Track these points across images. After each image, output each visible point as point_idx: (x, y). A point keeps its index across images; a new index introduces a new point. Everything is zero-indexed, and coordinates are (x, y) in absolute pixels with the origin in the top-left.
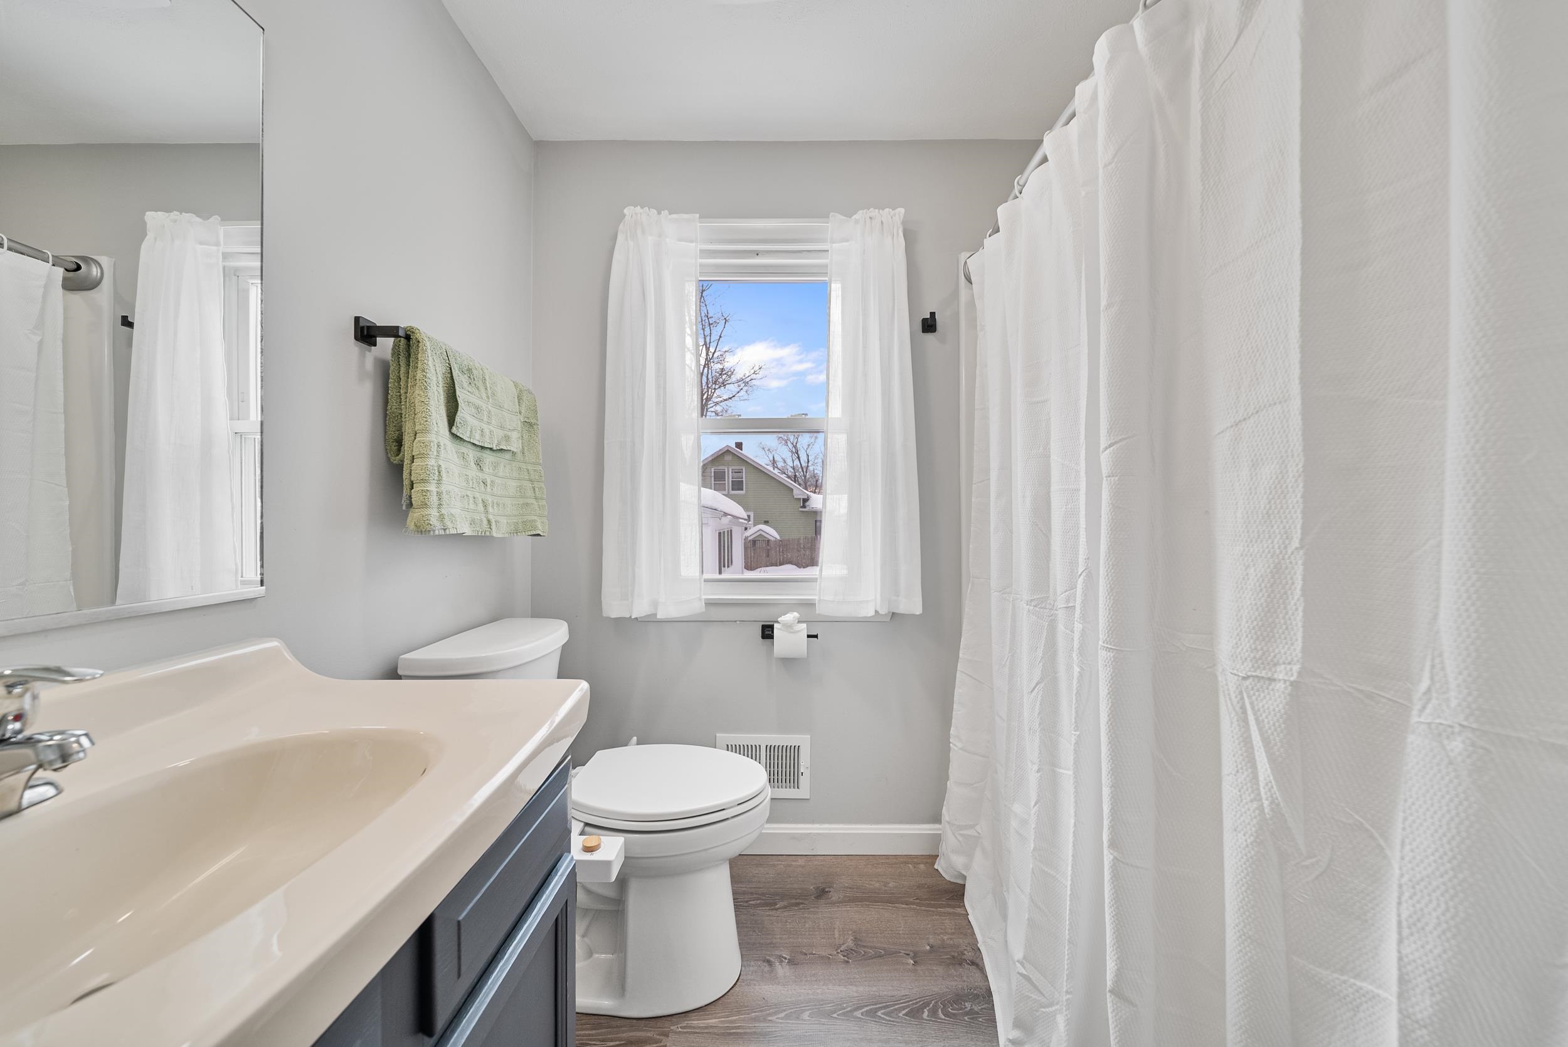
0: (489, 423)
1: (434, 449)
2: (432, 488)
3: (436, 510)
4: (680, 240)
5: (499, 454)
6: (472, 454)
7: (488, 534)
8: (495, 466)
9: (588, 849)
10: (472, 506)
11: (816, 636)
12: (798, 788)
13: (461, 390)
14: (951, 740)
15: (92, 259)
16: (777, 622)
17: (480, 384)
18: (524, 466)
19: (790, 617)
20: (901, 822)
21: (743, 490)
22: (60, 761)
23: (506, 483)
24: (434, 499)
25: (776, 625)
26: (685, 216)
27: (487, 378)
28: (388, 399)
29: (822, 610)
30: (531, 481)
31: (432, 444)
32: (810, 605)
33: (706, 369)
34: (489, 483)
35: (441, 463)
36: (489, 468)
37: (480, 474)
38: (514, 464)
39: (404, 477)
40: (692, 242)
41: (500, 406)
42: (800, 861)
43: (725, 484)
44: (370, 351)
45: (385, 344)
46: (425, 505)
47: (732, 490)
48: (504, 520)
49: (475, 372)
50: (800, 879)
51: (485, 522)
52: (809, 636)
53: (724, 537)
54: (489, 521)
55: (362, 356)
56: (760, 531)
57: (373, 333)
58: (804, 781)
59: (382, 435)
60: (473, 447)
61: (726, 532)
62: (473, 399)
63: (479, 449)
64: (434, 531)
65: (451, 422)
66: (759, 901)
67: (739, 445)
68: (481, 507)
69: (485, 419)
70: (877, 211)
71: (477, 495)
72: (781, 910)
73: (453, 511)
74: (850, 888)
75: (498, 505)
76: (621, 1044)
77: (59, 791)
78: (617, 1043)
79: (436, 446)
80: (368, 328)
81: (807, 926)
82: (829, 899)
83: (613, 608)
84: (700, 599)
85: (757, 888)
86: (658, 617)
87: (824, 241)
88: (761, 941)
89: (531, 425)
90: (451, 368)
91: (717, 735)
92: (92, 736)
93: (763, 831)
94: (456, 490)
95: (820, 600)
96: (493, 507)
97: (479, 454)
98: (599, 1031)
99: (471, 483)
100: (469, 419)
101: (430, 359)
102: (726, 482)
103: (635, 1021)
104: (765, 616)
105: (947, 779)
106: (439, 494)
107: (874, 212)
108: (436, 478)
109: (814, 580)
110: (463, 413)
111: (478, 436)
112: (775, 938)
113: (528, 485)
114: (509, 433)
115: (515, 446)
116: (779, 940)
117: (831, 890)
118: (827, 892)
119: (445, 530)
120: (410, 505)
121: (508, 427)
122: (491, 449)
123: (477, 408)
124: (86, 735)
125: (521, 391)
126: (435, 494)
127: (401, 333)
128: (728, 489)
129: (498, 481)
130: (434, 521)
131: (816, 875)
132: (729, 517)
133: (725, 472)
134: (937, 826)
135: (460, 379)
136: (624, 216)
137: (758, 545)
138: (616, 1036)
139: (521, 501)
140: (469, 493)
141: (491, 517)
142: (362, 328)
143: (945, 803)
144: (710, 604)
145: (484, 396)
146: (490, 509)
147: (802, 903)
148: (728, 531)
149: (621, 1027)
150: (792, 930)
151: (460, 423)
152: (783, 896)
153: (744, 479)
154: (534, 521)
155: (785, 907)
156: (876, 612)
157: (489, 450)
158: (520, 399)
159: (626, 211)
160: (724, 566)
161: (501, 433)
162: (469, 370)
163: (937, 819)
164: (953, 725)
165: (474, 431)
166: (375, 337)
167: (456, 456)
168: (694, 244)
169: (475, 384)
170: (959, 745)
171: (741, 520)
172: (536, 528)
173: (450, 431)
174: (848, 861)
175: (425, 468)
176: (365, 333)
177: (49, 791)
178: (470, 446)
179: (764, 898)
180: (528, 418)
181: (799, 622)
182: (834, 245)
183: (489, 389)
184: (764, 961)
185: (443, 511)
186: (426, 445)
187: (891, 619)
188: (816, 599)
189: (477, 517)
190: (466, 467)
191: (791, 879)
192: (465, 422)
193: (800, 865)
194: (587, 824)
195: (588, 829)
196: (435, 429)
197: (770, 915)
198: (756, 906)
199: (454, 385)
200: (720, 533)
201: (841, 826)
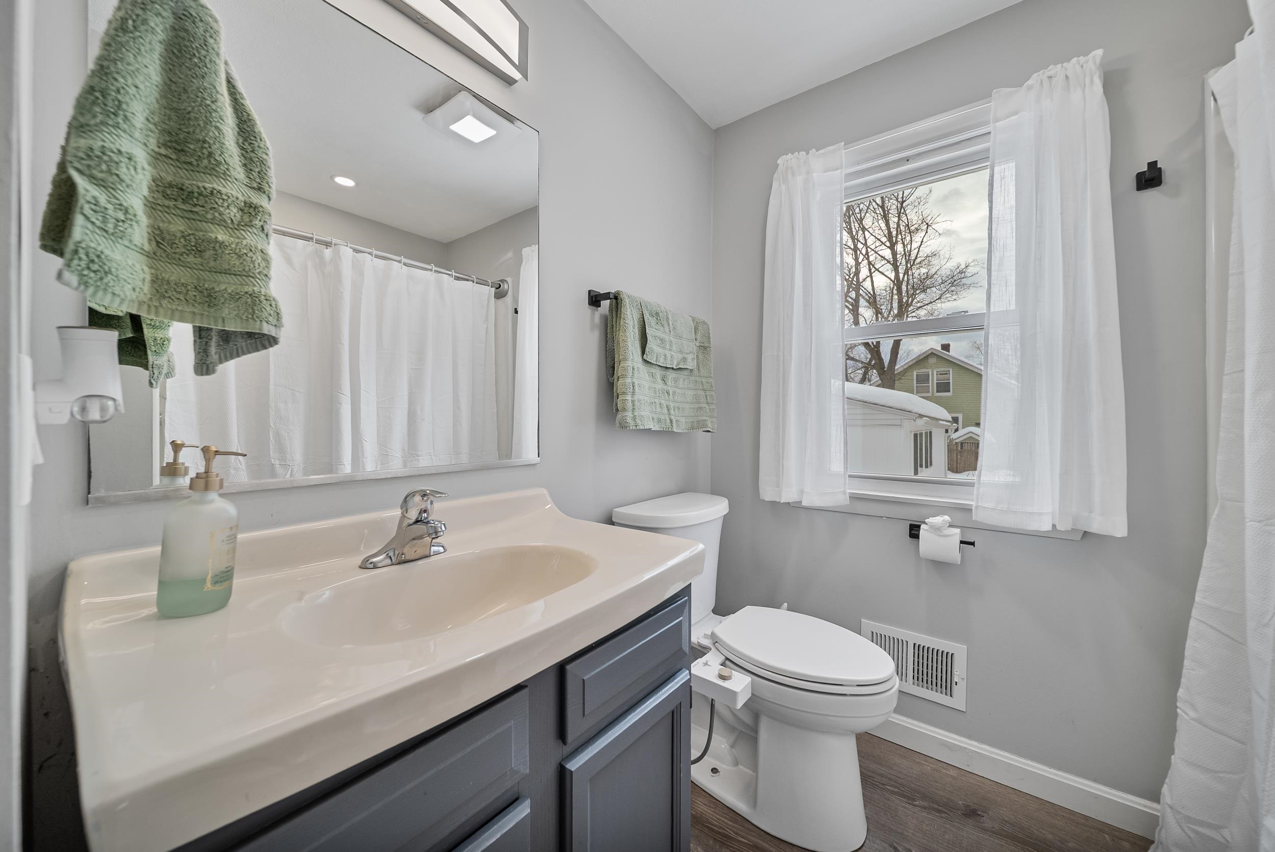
0: (670, 350)
1: (630, 371)
2: (629, 398)
3: (631, 412)
4: (825, 172)
5: (679, 372)
6: (658, 373)
7: (670, 429)
8: (676, 380)
9: (722, 677)
10: (659, 410)
11: (973, 544)
12: (951, 696)
13: (650, 329)
14: (1178, 704)
15: (505, 280)
16: (925, 523)
17: (665, 323)
18: (698, 379)
19: (937, 520)
20: (1095, 780)
21: (950, 392)
22: (434, 534)
23: (685, 393)
24: (629, 405)
25: (923, 526)
26: (831, 148)
27: (670, 318)
28: (607, 340)
29: (978, 516)
30: (704, 390)
31: (629, 368)
32: (967, 510)
33: (906, 276)
34: (671, 393)
35: (635, 380)
36: (671, 382)
37: (665, 387)
38: (691, 378)
39: (614, 391)
40: (837, 169)
41: (680, 337)
42: (951, 771)
43: (929, 386)
44: (597, 311)
45: (606, 304)
46: (624, 410)
47: (937, 392)
48: (683, 420)
49: (661, 314)
50: (947, 788)
51: (668, 421)
52: (962, 542)
53: (921, 440)
54: (671, 421)
55: (593, 314)
56: (971, 433)
57: (599, 299)
58: (960, 690)
59: (605, 364)
60: (659, 368)
61: (924, 434)
62: (659, 334)
63: (664, 369)
64: (629, 427)
65: (643, 352)
66: (897, 790)
67: (946, 347)
68: (665, 411)
69: (668, 347)
70: (1059, 66)
71: (663, 402)
72: (919, 808)
73: (643, 413)
74: (1010, 824)
75: (678, 408)
76: (749, 844)
77: (445, 550)
78: (747, 842)
79: (632, 369)
80: (596, 296)
81: (947, 837)
82: (980, 823)
83: (768, 493)
84: (845, 493)
85: (896, 776)
86: (803, 504)
87: (986, 123)
88: (892, 826)
89: (705, 348)
90: (643, 315)
91: (862, 620)
92: (446, 524)
93: (889, 719)
94: (646, 399)
95: (977, 507)
96: (674, 410)
97: (664, 373)
98: (735, 825)
99: (658, 394)
100: (655, 348)
101: (629, 310)
102: (930, 384)
103: (763, 833)
104: (913, 515)
105: (1172, 752)
106: (633, 402)
107: (1053, 70)
108: (631, 391)
109: (972, 485)
110: (651, 344)
111: (662, 360)
112: (907, 831)
113: (701, 393)
114: (686, 356)
115: (691, 364)
116: (910, 835)
117: (984, 815)
118: (979, 815)
119: (636, 426)
120: (617, 410)
121: (686, 351)
122: (673, 368)
123: (662, 340)
124: (444, 524)
125: (697, 323)
126: (631, 401)
127: (611, 296)
128: (933, 391)
129: (678, 391)
130: (629, 420)
131: (968, 792)
132: (925, 418)
133: (929, 374)
134: (1155, 805)
135: (650, 321)
136: (778, 165)
137: (966, 447)
138: (746, 835)
139: (697, 406)
140: (656, 401)
141: (672, 417)
142: (592, 297)
143: (1167, 780)
144: (854, 498)
145: (667, 330)
146: (672, 412)
147: (946, 813)
148: (926, 433)
149: (752, 831)
150: (927, 832)
151: (649, 352)
152: (924, 797)
153: (951, 381)
154: (705, 420)
155: (925, 808)
156: (1054, 526)
157: (671, 370)
158: (696, 329)
159: (779, 161)
160: (921, 466)
161: (680, 356)
162: (657, 314)
163: (1155, 797)
164: (1182, 685)
165: (659, 358)
166: (600, 301)
167: (647, 375)
168: (840, 170)
169: (661, 323)
170: (1192, 714)
171: (941, 422)
172: (706, 426)
173: (642, 358)
174: (1014, 796)
175: (624, 384)
176: (594, 299)
177: (441, 549)
178: (657, 367)
179: (902, 789)
180: (703, 343)
181: (951, 526)
182: (998, 124)
183: (671, 325)
184: (891, 846)
185: (636, 414)
186: (625, 369)
187: (1081, 539)
188: (972, 505)
189: (662, 417)
190: (655, 382)
191: (937, 784)
192: (652, 350)
193: (951, 776)
194: (727, 659)
195: (728, 663)
196: (631, 358)
197: (905, 808)
198: (893, 793)
199: (645, 325)
200: (916, 435)
201: (1006, 754)
